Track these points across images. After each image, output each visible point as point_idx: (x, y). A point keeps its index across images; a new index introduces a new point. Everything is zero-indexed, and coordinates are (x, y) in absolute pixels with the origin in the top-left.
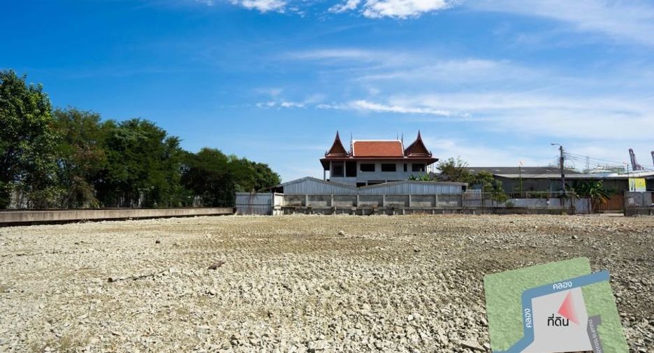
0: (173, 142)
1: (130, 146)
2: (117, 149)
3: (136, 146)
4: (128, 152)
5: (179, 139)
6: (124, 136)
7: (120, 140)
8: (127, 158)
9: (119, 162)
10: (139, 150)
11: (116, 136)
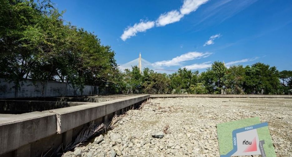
0: (273, 69)
1: (253, 74)
2: (249, 75)
3: (254, 73)
4: (252, 76)
5: (275, 67)
6: (251, 71)
7: (250, 72)
8: (252, 78)
9: (250, 79)
10: (257, 74)
11: (248, 71)
